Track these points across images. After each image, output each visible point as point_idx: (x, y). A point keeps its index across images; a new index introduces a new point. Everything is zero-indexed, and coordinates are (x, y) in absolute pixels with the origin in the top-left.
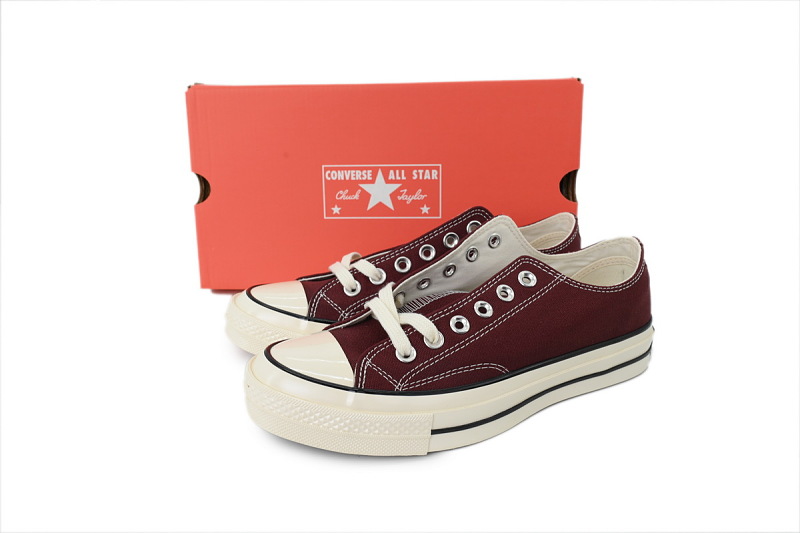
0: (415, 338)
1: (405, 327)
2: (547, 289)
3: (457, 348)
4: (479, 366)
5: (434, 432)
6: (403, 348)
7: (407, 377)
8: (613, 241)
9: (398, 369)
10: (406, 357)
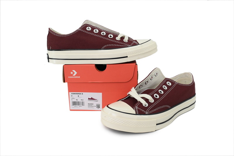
0: (147, 100)
1: (143, 98)
2: (174, 86)
3: (158, 102)
4: (164, 106)
5: (157, 124)
6: (144, 103)
7: (148, 110)
8: (183, 74)
9: (145, 108)
10: (146, 105)
